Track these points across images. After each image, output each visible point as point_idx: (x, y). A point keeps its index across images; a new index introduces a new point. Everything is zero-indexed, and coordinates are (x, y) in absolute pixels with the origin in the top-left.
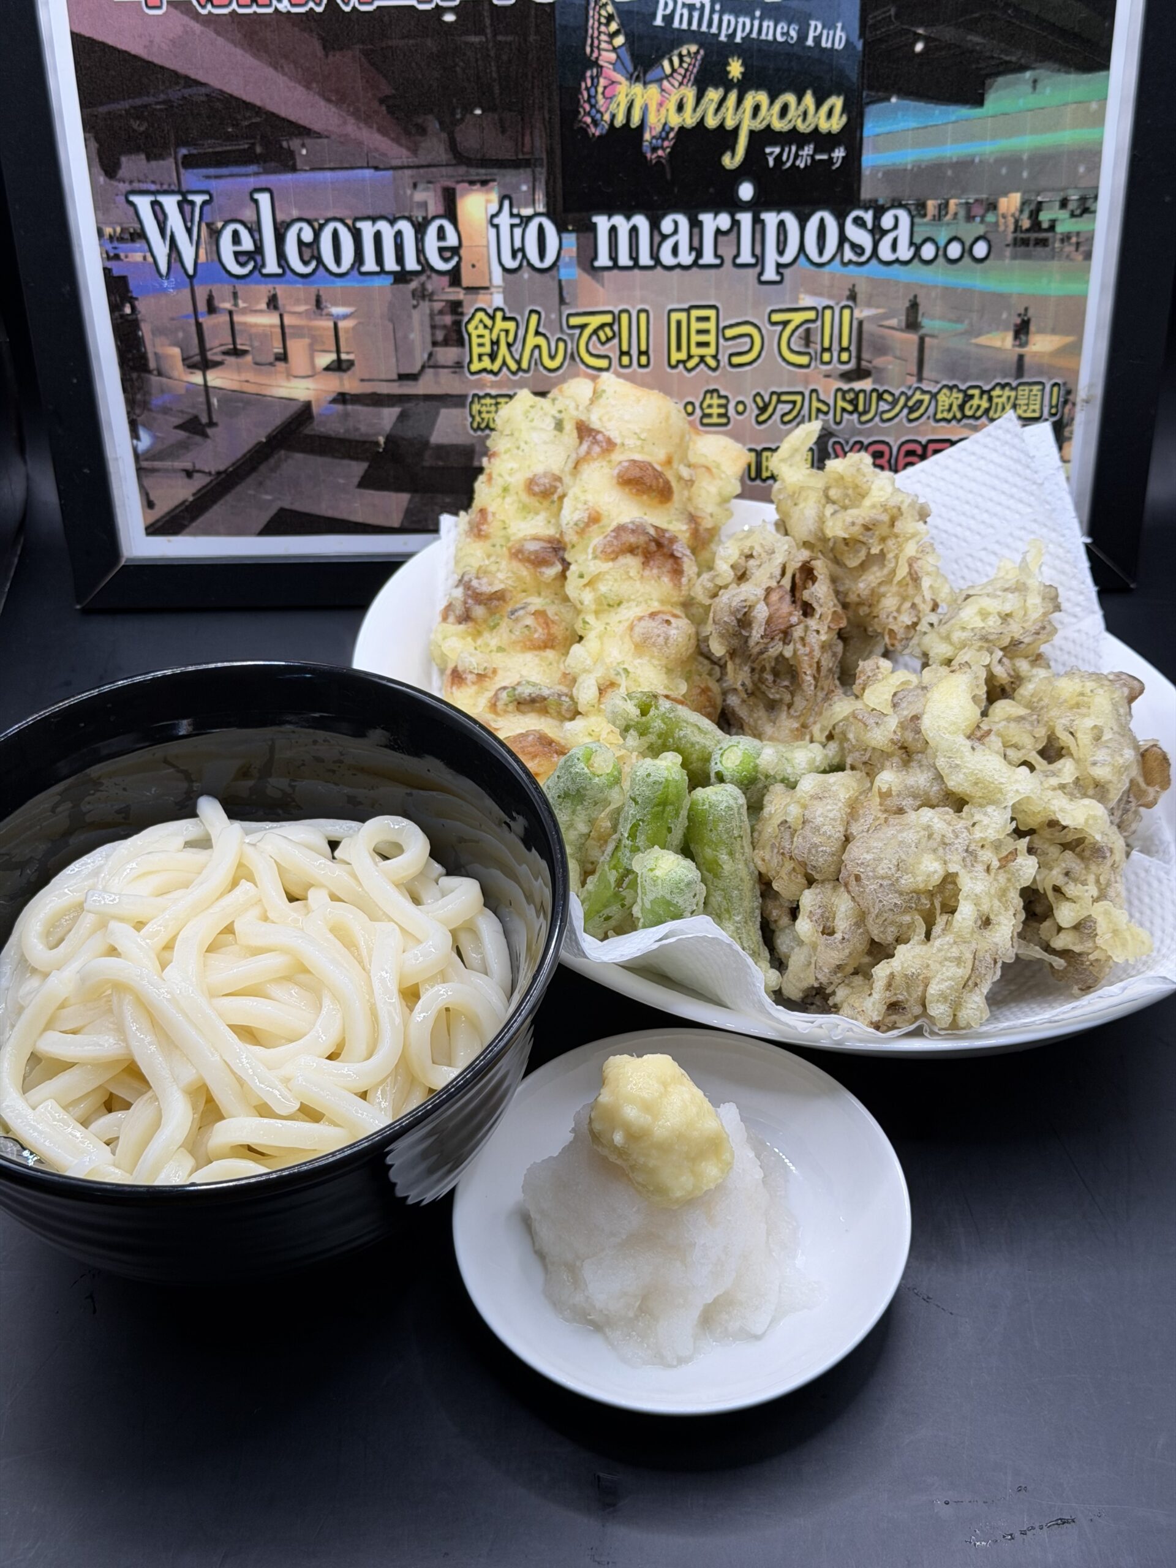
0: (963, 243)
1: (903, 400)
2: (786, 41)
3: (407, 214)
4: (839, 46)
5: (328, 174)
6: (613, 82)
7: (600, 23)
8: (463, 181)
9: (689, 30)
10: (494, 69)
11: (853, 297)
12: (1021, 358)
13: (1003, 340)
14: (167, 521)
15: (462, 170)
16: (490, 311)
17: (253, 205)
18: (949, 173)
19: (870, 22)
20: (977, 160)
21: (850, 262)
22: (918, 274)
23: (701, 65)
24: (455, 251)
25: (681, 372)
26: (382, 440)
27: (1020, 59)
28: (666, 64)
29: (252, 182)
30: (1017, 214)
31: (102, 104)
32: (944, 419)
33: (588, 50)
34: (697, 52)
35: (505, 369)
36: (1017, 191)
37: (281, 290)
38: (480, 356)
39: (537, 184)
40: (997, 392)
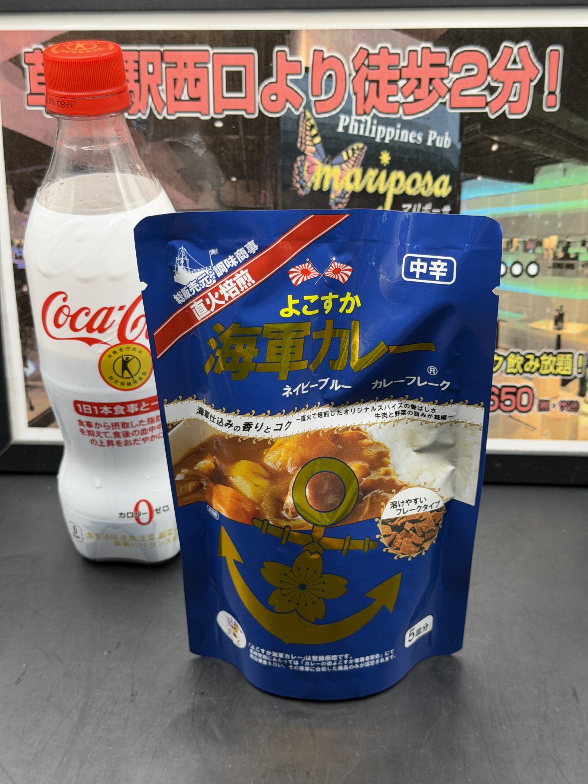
0: (522, 265)
2: (415, 143)
4: (447, 146)
6: (313, 164)
7: (306, 130)
9: (358, 136)
10: (244, 155)
12: (559, 337)
13: (548, 325)
14: (42, 419)
18: (513, 223)
19: (465, 132)
20: (530, 215)
23: (366, 155)
27: (555, 156)
28: (344, 154)
30: (555, 248)
31: (17, 168)
32: (512, 373)
33: (299, 145)
34: (363, 148)
36: (555, 234)
40: (544, 357)
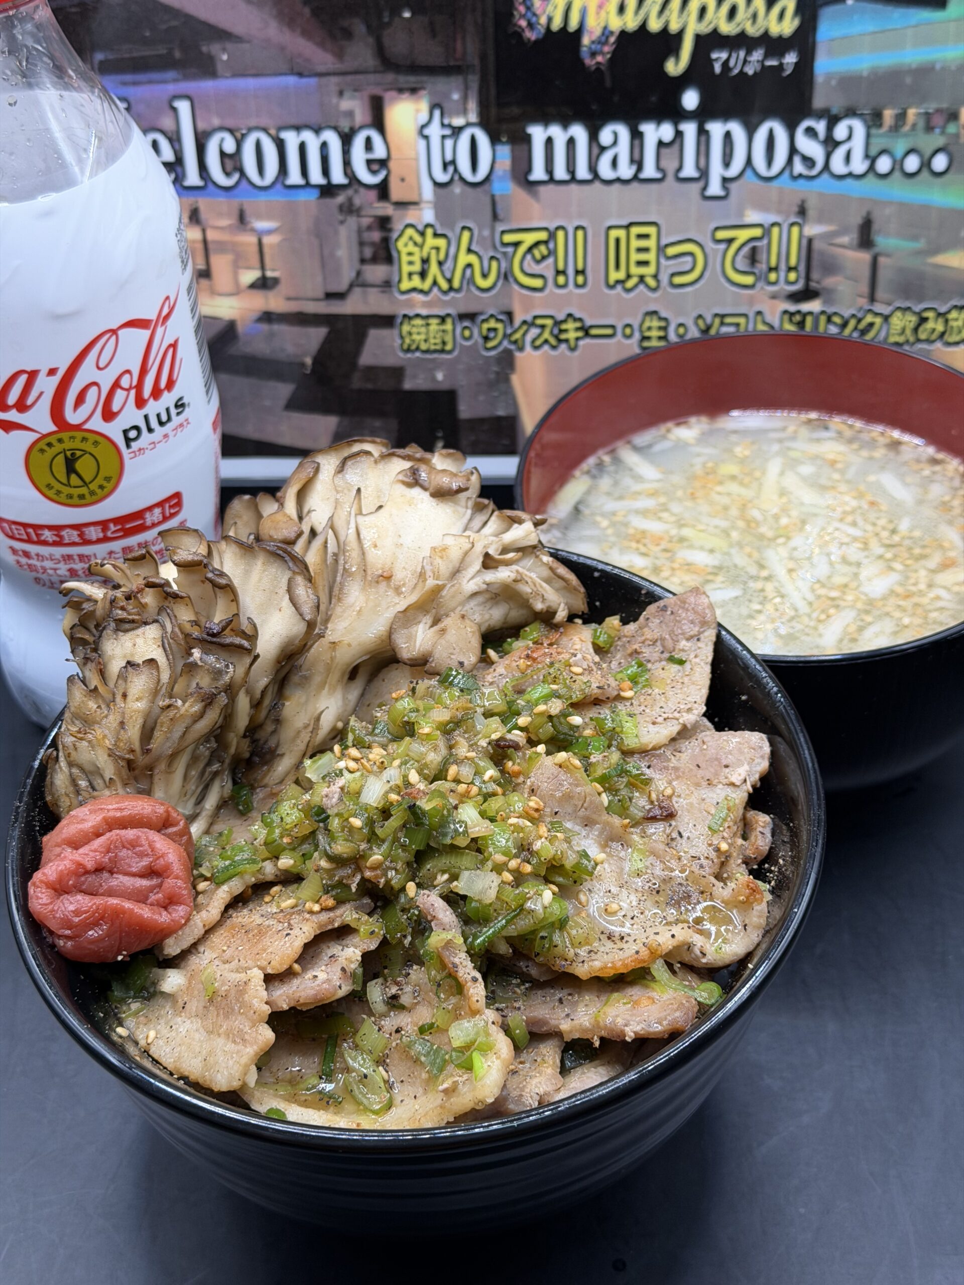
0: (921, 156)
1: (852, 323)
3: (333, 124)
5: (251, 83)
8: (391, 89)
11: (802, 211)
13: (961, 259)
15: (390, 77)
16: (420, 227)
17: (171, 113)
18: (908, 80)
20: (938, 67)
21: (800, 176)
22: (870, 187)
24: (383, 163)
25: (619, 294)
26: (309, 361)
29: (172, 88)
35: (435, 290)
37: (203, 203)
38: (410, 275)
39: (470, 93)
40: (954, 314)
